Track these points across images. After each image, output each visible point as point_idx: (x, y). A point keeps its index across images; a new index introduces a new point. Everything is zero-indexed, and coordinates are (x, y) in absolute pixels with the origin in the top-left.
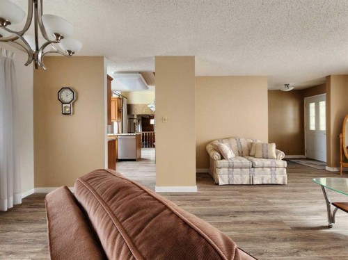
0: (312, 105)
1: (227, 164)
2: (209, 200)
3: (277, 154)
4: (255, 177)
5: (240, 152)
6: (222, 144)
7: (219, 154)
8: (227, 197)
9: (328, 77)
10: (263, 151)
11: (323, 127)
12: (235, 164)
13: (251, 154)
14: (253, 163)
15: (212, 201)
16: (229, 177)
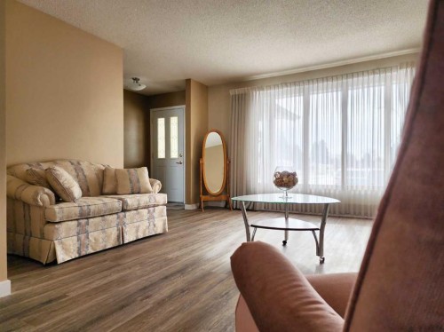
0: (161, 122)
1: (78, 210)
2: (65, 296)
3: (152, 185)
4: (127, 229)
5: (85, 188)
6: (57, 168)
7: (50, 192)
8: (98, 276)
9: (188, 81)
10: (131, 182)
11: (174, 154)
12: (92, 208)
13: (106, 190)
14: (124, 202)
15: (72, 295)
16: (79, 240)
